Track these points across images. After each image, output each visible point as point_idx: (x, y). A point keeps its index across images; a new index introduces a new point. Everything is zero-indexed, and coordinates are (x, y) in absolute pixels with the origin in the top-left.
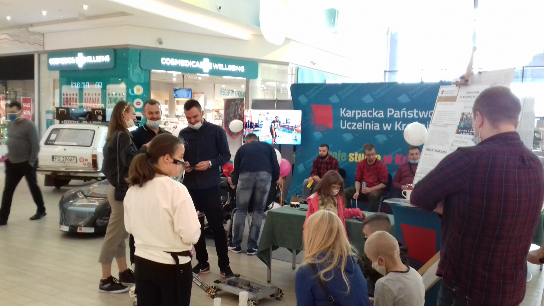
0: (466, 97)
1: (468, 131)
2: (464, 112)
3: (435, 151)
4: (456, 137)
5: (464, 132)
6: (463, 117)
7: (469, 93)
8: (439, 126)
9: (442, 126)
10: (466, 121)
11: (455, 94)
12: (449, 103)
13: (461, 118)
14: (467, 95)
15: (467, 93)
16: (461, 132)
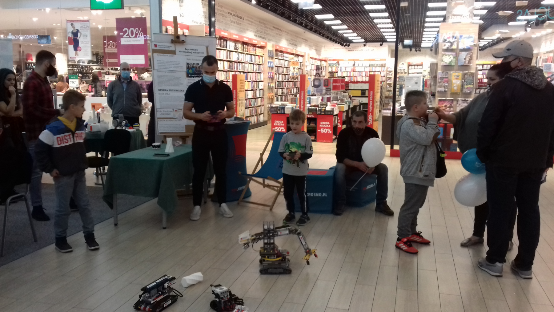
0: (186, 52)
1: (199, 76)
2: (188, 62)
3: (171, 90)
4: (188, 80)
5: (194, 76)
6: (188, 66)
7: (188, 50)
8: (165, 72)
9: (169, 72)
10: (194, 69)
11: (172, 48)
12: (169, 55)
13: (187, 66)
14: (186, 51)
15: (185, 49)
16: (193, 76)
